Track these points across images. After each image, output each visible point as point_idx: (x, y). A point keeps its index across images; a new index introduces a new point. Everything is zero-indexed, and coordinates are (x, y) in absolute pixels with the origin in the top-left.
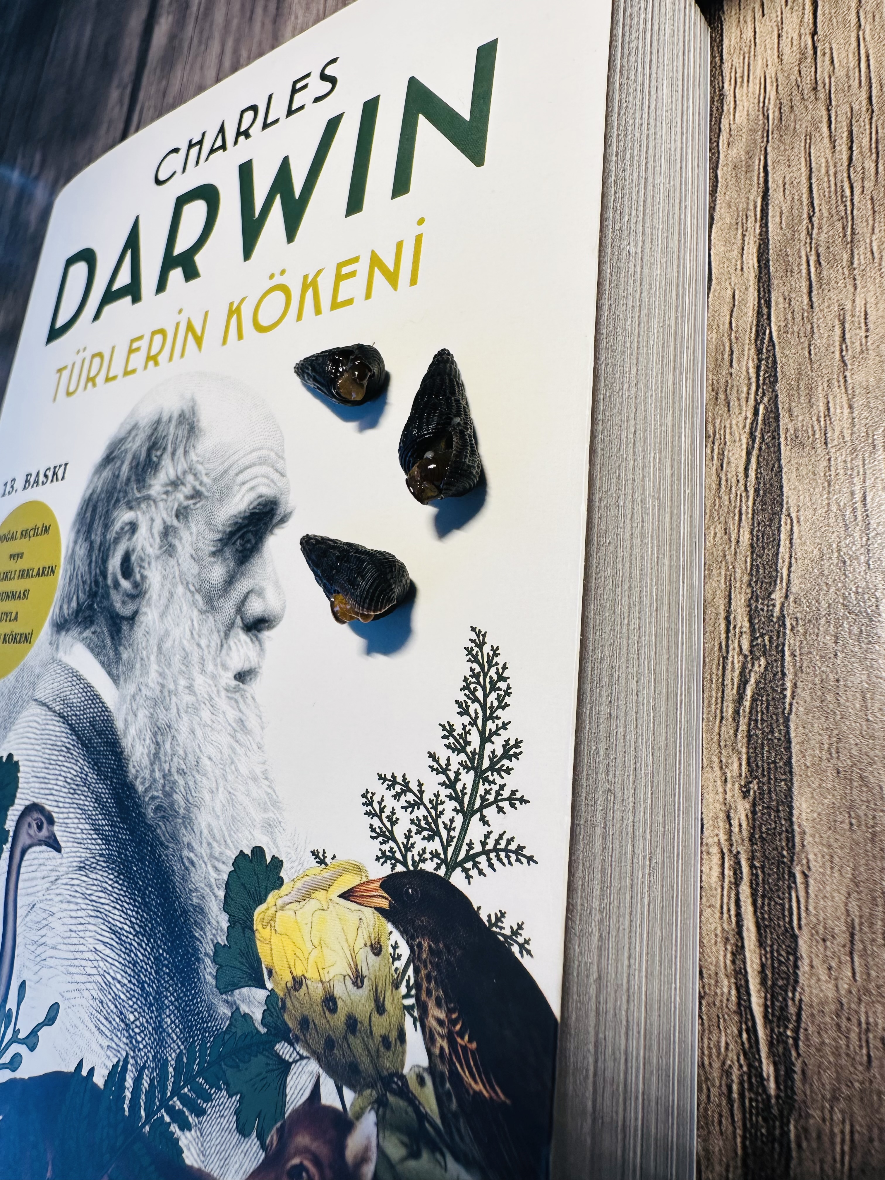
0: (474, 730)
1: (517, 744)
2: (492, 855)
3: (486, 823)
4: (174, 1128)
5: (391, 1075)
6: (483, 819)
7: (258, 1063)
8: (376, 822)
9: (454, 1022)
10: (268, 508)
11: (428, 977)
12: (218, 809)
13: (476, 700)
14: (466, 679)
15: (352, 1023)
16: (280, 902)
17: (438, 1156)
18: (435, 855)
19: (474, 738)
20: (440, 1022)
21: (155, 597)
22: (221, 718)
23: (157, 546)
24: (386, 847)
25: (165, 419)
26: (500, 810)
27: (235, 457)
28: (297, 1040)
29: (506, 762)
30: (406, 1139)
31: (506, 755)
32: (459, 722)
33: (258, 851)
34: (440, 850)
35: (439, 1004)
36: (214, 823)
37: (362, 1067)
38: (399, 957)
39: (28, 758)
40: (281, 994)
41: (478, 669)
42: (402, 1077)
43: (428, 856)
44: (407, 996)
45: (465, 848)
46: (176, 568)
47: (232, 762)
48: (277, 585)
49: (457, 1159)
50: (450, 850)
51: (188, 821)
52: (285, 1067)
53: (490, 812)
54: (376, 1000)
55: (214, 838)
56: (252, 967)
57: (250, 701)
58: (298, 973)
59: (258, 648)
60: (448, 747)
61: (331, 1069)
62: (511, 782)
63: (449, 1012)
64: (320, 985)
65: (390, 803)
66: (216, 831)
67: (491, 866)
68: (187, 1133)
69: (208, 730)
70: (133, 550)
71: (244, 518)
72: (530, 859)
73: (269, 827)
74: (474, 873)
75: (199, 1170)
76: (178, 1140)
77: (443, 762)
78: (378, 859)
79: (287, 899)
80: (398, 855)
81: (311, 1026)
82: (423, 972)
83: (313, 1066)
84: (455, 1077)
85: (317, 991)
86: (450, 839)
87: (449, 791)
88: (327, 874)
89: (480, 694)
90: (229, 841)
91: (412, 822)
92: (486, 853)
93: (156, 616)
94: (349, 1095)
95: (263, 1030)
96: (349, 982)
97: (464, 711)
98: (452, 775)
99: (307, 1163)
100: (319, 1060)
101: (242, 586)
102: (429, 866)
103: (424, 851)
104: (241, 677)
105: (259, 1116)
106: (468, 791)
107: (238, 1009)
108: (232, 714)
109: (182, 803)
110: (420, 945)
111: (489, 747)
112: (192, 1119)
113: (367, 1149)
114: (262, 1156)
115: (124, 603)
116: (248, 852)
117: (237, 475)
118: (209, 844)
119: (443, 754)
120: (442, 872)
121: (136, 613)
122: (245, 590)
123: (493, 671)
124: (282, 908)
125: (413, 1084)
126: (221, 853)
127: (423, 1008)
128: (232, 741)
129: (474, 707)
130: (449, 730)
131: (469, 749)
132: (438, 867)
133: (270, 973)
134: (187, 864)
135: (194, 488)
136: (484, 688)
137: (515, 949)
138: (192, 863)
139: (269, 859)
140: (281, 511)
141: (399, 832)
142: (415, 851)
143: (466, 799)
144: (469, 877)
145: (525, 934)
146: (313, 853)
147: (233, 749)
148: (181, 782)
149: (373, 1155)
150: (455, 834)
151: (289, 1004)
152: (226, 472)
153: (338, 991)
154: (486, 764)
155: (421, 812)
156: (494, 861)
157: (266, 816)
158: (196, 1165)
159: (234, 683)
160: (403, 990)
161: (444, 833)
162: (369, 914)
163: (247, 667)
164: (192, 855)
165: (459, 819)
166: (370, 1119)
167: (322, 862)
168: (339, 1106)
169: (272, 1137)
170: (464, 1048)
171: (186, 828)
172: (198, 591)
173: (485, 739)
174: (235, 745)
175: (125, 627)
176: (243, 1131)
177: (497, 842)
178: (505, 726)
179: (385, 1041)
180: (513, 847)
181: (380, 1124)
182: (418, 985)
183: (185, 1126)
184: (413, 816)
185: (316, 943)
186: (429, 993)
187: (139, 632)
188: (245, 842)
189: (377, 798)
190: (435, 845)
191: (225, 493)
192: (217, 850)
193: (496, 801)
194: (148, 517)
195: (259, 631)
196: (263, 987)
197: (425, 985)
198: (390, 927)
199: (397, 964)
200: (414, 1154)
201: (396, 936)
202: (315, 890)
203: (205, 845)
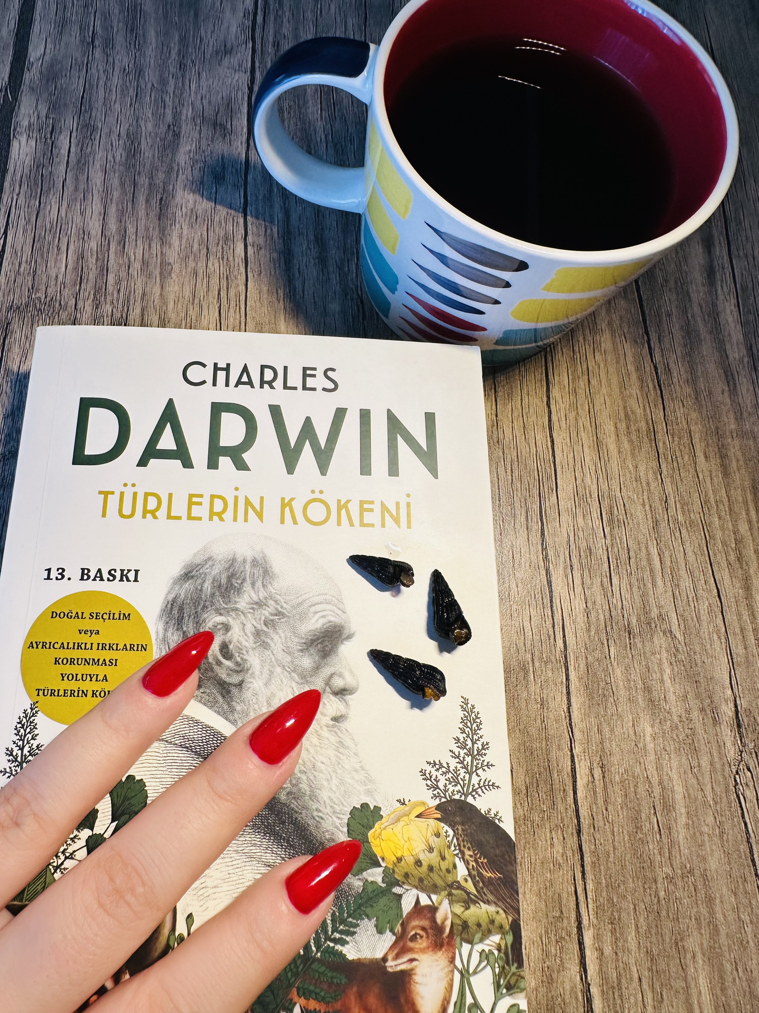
0: (469, 739)
1: (487, 744)
2: (483, 788)
3: (479, 776)
4: (338, 947)
5: (453, 883)
6: (477, 774)
7: (383, 901)
8: (429, 783)
9: (476, 855)
10: (337, 629)
11: (463, 841)
12: (334, 788)
13: (468, 727)
14: (462, 718)
15: (431, 868)
16: (382, 826)
17: (477, 905)
18: (459, 791)
19: (469, 743)
20: (471, 856)
21: (257, 673)
22: (326, 742)
23: (252, 642)
24: (435, 792)
25: (240, 559)
26: (484, 770)
27: (307, 596)
28: (403, 883)
29: (483, 751)
30: (463, 904)
31: (483, 748)
32: (461, 737)
33: (365, 806)
34: (461, 790)
35: (469, 849)
36: (333, 796)
37: (438, 884)
38: (449, 836)
39: (152, 776)
40: (391, 867)
41: (467, 714)
42: (458, 882)
43: (455, 793)
44: (455, 850)
45: (471, 787)
46: (272, 656)
47: (339, 764)
48: (351, 671)
49: (484, 903)
50: (465, 789)
51: (313, 797)
52: (400, 896)
53: (480, 772)
54: (441, 855)
55: (335, 803)
56: (371, 859)
57: (344, 731)
58: (399, 855)
59: (344, 704)
60: (458, 747)
61: (423, 890)
62: (486, 759)
64: (412, 857)
65: (434, 773)
66: (335, 800)
67: (483, 792)
68: (347, 946)
69: (319, 749)
70: (230, 642)
71: (321, 633)
72: (498, 787)
73: (369, 792)
74: (476, 796)
75: (359, 959)
76: (341, 952)
77: (457, 754)
78: (432, 798)
79: (387, 824)
80: (442, 795)
81: (410, 876)
82: (461, 839)
83: (415, 891)
84: (480, 875)
85: (411, 860)
86: (464, 785)
87: (461, 765)
88: (407, 808)
89: (469, 724)
90: (345, 803)
91: (446, 780)
92: (480, 787)
93: (261, 684)
94: (434, 897)
95: (384, 885)
96: (426, 852)
97: (463, 732)
98: (462, 759)
99: (419, 931)
100: (417, 888)
101: (326, 671)
102: (457, 797)
103: (454, 791)
104: (336, 719)
105: (389, 922)
106: (470, 764)
107: (367, 880)
108: (334, 739)
109: (307, 788)
110: (457, 829)
111: (476, 746)
112: (348, 939)
113: (446, 915)
114: (394, 938)
115: (228, 675)
116: (358, 806)
117: (310, 606)
118: (331, 807)
119: (456, 750)
121: (242, 681)
122: (329, 673)
123: (473, 715)
124: (384, 829)
125: (463, 883)
126: (341, 810)
128: (337, 753)
129: (467, 730)
130: (457, 740)
131: (467, 747)
132: (461, 796)
133: (383, 859)
134: (318, 819)
135: (276, 609)
136: (470, 722)
139: (372, 808)
140: (346, 632)
141: (441, 785)
142: (450, 792)
143: (469, 768)
144: (474, 798)
145: (500, 815)
146: (398, 801)
147: (337, 757)
148: (304, 777)
149: (450, 916)
150: (466, 782)
151: (396, 869)
152: (301, 603)
153: (422, 857)
154: (476, 753)
155: (450, 775)
156: (484, 790)
157: (367, 787)
158: (356, 958)
159: (331, 723)
160: (453, 848)
161: (462, 783)
162: (432, 822)
163: (339, 714)
164: (320, 814)
165: (467, 776)
167: (404, 804)
168: (431, 904)
169: (398, 928)
170: (482, 863)
171: (313, 801)
172: (294, 671)
173: (473, 743)
174: (339, 755)
175: (234, 690)
176: (380, 931)
177: (484, 783)
178: (481, 737)
179: (448, 871)
180: (491, 783)
181: (451, 903)
182: (459, 845)
183: (343, 943)
184: (447, 777)
185: (406, 839)
187: (247, 694)
188: (355, 802)
189: (427, 772)
190: (459, 788)
191: (303, 616)
192: (338, 809)
193: (482, 767)
194: (238, 622)
195: (344, 695)
196: (380, 866)
197: (462, 844)
198: (443, 825)
199: (448, 839)
200: (467, 908)
201: (446, 828)
202: (402, 817)
203: (328, 807)
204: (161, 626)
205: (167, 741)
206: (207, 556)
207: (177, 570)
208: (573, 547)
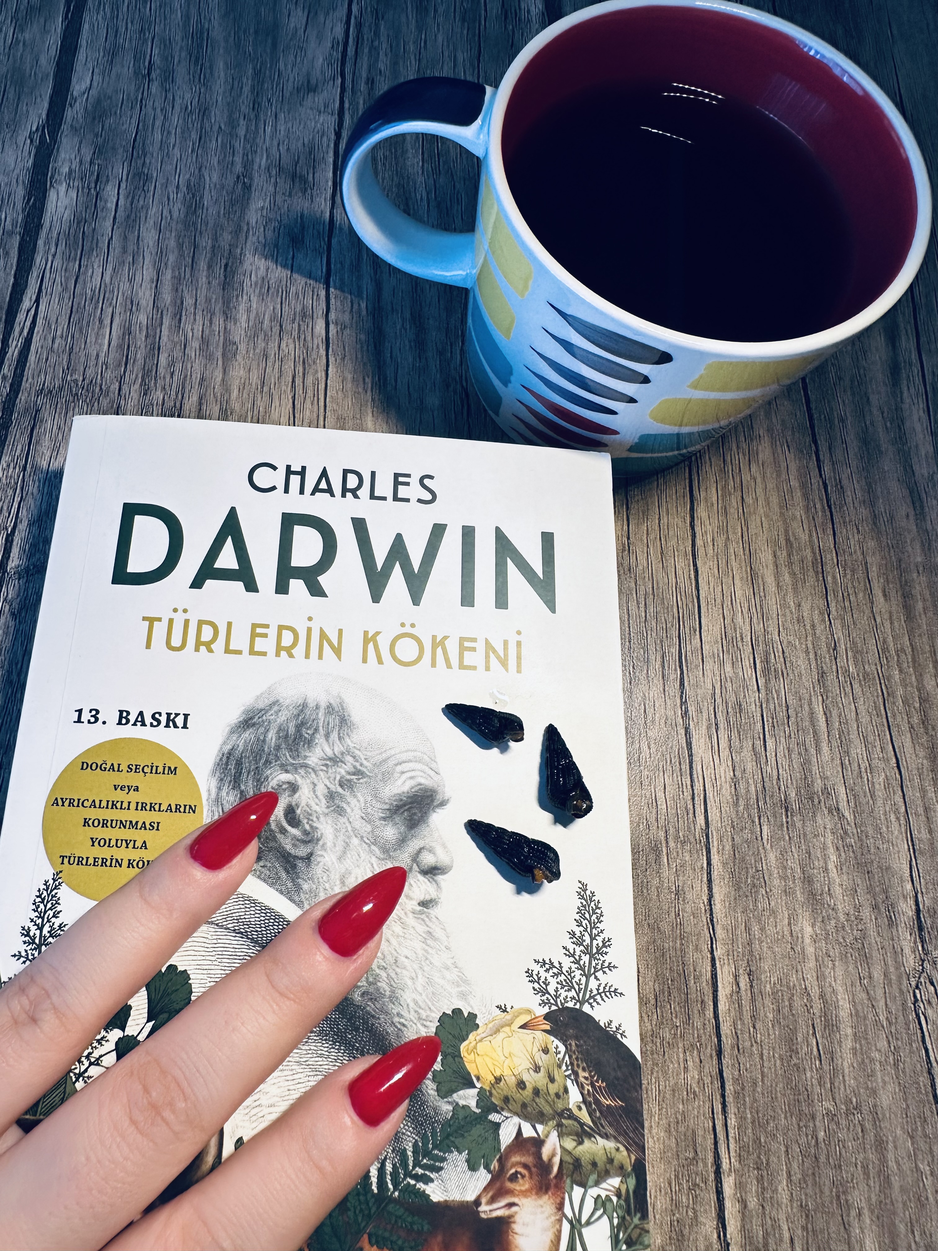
0: (586, 934)
1: (609, 940)
2: (603, 995)
3: (598, 979)
4: (421, 1186)
5: (563, 1111)
6: (596, 978)
7: (477, 1131)
8: (536, 986)
9: (592, 1077)
10: (429, 794)
11: (577, 1059)
12: (420, 989)
13: (585, 919)
14: (578, 908)
15: (536, 1092)
16: (478, 1038)
17: (593, 1139)
18: (573, 998)
19: (587, 938)
20: (586, 1078)
21: (329, 844)
22: (412, 931)
23: (324, 806)
24: (544, 998)
25: (312, 704)
26: (604, 972)
27: (393, 752)
28: (503, 1109)
29: (604, 949)
30: (575, 1138)
31: (604, 946)
32: (578, 930)
33: (457, 1012)
34: (576, 996)
35: (584, 1070)
36: (418, 998)
37: (545, 1112)
38: (559, 1053)
39: (198, 967)
40: (488, 1088)
41: (585, 903)
42: (569, 1110)
43: (569, 999)
45: (588, 993)
46: (348, 824)
47: (427, 959)
48: (444, 846)
49: (602, 1137)
50: (581, 995)
51: (394, 998)
52: (497, 1126)
53: (599, 974)
54: (549, 1077)
55: (420, 1007)
56: (463, 1078)
57: (434, 919)
58: (498, 1074)
59: (435, 886)
60: (573, 943)
61: (526, 1117)
62: (608, 959)
63: (590, 1072)
64: (513, 1077)
65: (543, 975)
66: (420, 1003)
67: (603, 1000)
68: (431, 1184)
69: (402, 939)
70: (297, 806)
71: (408, 797)
72: (621, 994)
73: (463, 996)
74: (594, 1004)
75: (446, 1201)
76: (424, 1191)
77: (572, 952)
78: (540, 1005)
79: (483, 1035)
80: (552, 1001)
81: (511, 1099)
82: (574, 1057)
83: (516, 1120)
84: (597, 1102)
85: (512, 1081)
86: (580, 989)
87: (577, 966)
88: (508, 1017)
89: (587, 916)
91: (558, 983)
92: (599, 994)
93: (334, 860)
94: (540, 1127)
95: (478, 1111)
96: (531, 1072)
97: (580, 925)
98: (577, 958)
99: (519, 1170)
100: (519, 1116)
101: (414, 845)
103: (567, 997)
104: (424, 904)
105: (483, 1157)
106: (587, 964)
107: (457, 1104)
108: (421, 928)
109: (387, 988)
110: (570, 1044)
111: (595, 942)
112: (433, 1175)
113: (554, 1149)
114: (489, 1176)
115: (294, 845)
116: (449, 1012)
117: (396, 765)
119: (571, 947)
120: (578, 1006)
121: (311, 854)
122: (417, 848)
123: (593, 904)
124: (481, 1041)
125: (575, 1111)
126: (427, 1016)
127: (576, 1074)
128: (424, 945)
129: (584, 922)
130: (573, 934)
131: (585, 944)
133: (478, 1079)
134: (399, 1026)
135: (355, 767)
136: (589, 912)
137: (619, 1036)
138: (404, 1025)
139: (466, 1015)
140: (439, 798)
141: (551, 989)
142: (562, 998)
143: (586, 969)
144: (592, 1007)
145: (623, 1028)
146: (497, 1007)
147: (426, 951)
148: (383, 974)
149: (559, 1151)
150: (583, 987)
151: (494, 1091)
152: (385, 761)
153: (526, 1077)
154: (595, 950)
155: (563, 978)
156: (604, 997)
157: (460, 989)
158: (442, 1200)
159: (419, 908)
160: (564, 1068)
161: (577, 987)
162: (539, 1035)
163: (428, 898)
164: (402, 1020)
165: (584, 979)
166: (554, 1134)
167: (505, 1011)
169: (495, 1165)
170: (600, 1087)
171: (394, 1004)
172: (375, 844)
173: (592, 939)
174: (427, 948)
175: (300, 864)
176: (473, 1167)
177: (604, 988)
178: (602, 931)
179: (557, 1095)
180: (612, 989)
181: (560, 1136)
182: (572, 1064)
183: (427, 1180)
184: (558, 980)
185: (507, 1055)
186: (578, 1066)
187: (317, 870)
188: (445, 1007)
189: (535, 973)
190: (573, 993)
191: (387, 777)
193: (602, 968)
194: (308, 781)
195: (434, 875)
196: (475, 1087)
197: (575, 1063)
198: (552, 1038)
199: (559, 1056)
200: (581, 1143)
201: (557, 1042)
202: (502, 1027)
204: (214, 783)
205: (217, 925)
206: (272, 699)
207: (235, 716)
208: (719, 701)
